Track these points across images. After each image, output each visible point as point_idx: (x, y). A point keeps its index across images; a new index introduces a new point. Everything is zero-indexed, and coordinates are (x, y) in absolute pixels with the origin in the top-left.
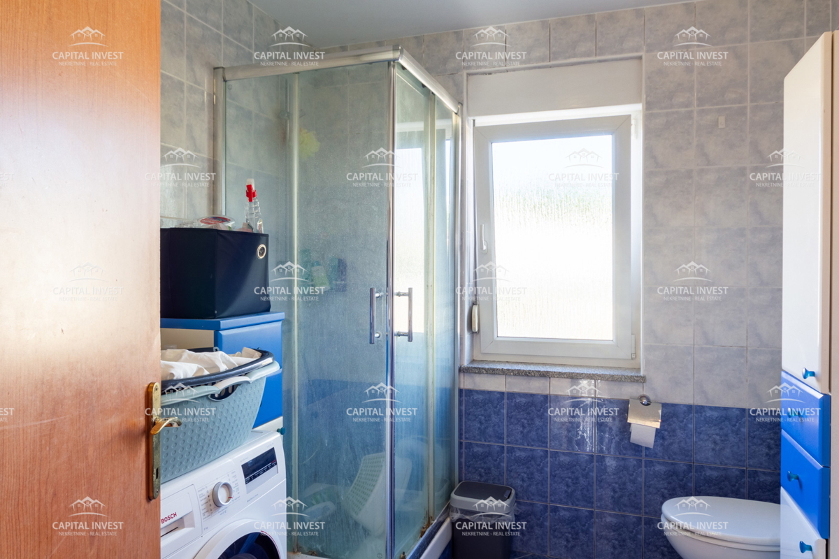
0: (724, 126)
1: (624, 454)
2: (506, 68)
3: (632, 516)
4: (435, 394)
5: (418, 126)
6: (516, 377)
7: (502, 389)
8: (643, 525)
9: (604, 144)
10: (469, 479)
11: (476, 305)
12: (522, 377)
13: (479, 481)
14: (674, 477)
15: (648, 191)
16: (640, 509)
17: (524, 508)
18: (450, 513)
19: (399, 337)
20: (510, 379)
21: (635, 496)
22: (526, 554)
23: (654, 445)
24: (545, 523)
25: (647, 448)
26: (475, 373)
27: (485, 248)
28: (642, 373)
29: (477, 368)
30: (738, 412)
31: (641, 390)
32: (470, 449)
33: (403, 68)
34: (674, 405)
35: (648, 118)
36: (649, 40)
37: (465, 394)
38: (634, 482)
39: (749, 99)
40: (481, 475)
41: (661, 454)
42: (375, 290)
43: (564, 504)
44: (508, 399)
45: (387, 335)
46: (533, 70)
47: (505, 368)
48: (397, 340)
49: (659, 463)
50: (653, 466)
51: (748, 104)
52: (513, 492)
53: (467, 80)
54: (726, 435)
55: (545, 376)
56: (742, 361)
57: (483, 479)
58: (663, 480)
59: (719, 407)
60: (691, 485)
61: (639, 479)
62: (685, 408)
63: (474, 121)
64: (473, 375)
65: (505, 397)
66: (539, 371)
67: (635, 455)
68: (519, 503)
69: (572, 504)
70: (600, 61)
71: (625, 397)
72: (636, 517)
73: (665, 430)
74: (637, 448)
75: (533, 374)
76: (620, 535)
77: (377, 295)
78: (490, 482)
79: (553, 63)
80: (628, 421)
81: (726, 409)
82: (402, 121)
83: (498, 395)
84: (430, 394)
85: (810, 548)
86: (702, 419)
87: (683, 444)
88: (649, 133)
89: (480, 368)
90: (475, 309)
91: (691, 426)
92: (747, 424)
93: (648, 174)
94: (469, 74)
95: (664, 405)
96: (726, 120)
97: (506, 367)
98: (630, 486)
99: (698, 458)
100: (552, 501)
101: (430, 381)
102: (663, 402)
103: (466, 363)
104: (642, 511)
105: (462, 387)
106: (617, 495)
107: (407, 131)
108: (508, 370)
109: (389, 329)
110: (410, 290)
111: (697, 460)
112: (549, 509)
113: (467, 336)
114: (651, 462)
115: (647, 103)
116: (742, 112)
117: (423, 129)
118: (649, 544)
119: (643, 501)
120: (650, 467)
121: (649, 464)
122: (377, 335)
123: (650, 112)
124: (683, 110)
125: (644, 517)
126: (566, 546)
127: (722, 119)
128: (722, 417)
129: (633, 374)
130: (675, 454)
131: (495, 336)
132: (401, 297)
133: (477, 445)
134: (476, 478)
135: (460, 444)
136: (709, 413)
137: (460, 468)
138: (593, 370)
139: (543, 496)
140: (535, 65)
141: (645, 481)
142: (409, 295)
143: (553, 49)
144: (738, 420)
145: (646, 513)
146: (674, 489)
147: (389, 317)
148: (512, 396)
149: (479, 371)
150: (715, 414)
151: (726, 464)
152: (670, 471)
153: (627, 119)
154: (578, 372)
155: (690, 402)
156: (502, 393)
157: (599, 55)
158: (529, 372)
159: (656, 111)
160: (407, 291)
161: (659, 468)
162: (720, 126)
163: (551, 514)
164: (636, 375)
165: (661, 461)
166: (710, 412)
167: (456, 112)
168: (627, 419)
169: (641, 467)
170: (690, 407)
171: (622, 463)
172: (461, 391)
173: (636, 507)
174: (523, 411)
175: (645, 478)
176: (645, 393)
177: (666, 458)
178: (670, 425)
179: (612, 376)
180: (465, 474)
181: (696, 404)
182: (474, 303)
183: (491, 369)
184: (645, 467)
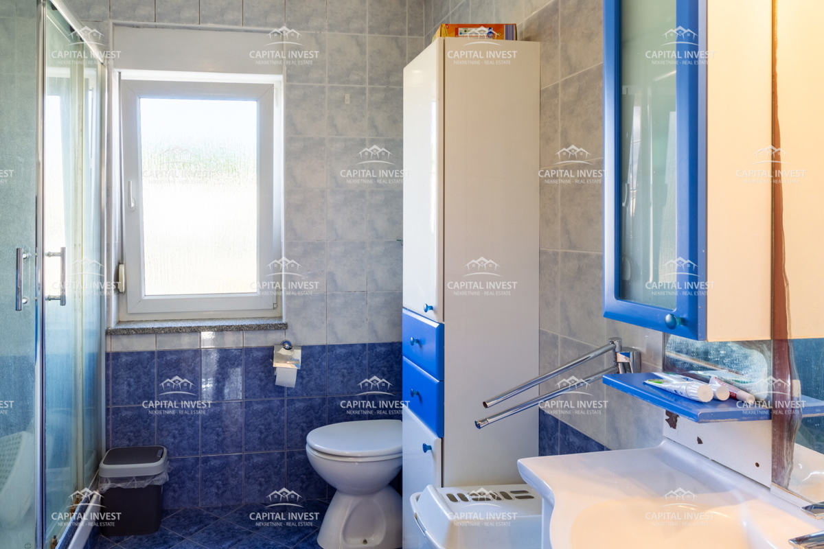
0: (349, 103)
1: (270, 397)
2: (155, 23)
3: (276, 452)
4: (84, 360)
5: (65, 73)
6: (166, 335)
7: (153, 348)
8: (286, 460)
9: (250, 108)
10: (117, 446)
11: (123, 264)
12: (173, 335)
13: (128, 446)
14: (312, 411)
15: (289, 155)
16: (284, 444)
17: (175, 465)
18: (99, 484)
19: (49, 302)
20: (160, 338)
21: (279, 434)
22: (178, 510)
23: (296, 384)
24: (197, 476)
25: (288, 388)
26: (124, 334)
27: (133, 205)
28: (284, 321)
29: (125, 329)
30: (360, 347)
31: (284, 336)
32: (117, 414)
33: (54, 8)
34: (311, 347)
35: (289, 89)
36: (289, 19)
37: (112, 357)
38: (277, 421)
39: (367, 82)
40: (130, 440)
41: (300, 392)
42: (23, 250)
43: (214, 453)
44: (158, 358)
45: (36, 300)
46: (182, 30)
47: (156, 327)
48: (48, 304)
49: (299, 400)
50: (294, 404)
51: (367, 86)
52: (165, 450)
53: (113, 30)
54: (352, 368)
55: (196, 332)
56: (364, 303)
57: (132, 443)
58: (302, 415)
59: (346, 345)
60: (325, 416)
61: (282, 418)
62: (320, 349)
63: (120, 73)
64: (120, 336)
65: (156, 355)
66: (190, 327)
67: (279, 396)
68: (171, 461)
69: (223, 452)
70: (246, 31)
71: (270, 344)
72: (280, 453)
73: (304, 370)
74: (280, 390)
75: (184, 330)
76: (266, 472)
77: (24, 256)
78: (140, 445)
79: (202, 25)
80: (274, 366)
81: (351, 345)
82: (52, 66)
83: (149, 355)
84: (79, 361)
85: (430, 448)
86: (333, 356)
87: (318, 381)
88: (288, 102)
89: (128, 329)
90: (122, 268)
91: (324, 364)
92: (367, 357)
93: (289, 140)
94: (115, 24)
95: (303, 348)
96: (351, 97)
97: (157, 325)
98: (274, 426)
99: (330, 391)
100: (203, 453)
101: (79, 347)
102: (302, 345)
103: (113, 326)
104: (285, 446)
105: (109, 350)
106: (263, 436)
107: (57, 76)
108: (159, 328)
109: (39, 293)
110: (63, 250)
111: (330, 393)
112: (200, 461)
113: (114, 296)
114: (293, 400)
115: (287, 75)
116: (362, 92)
117: (69, 76)
118: (290, 475)
119: (286, 437)
120: (292, 405)
121: (291, 402)
122: (24, 301)
123: (291, 83)
124: (317, 85)
125: (286, 451)
126: (217, 494)
127: (347, 97)
128: (348, 353)
129: (276, 322)
130: (312, 390)
131: (143, 295)
132: (52, 257)
133: (126, 409)
134: (124, 443)
135: (107, 410)
136: (338, 351)
137: (107, 435)
138: (240, 321)
139: (194, 449)
140: (185, 25)
141: (287, 418)
142: (62, 254)
143: (203, 13)
144: (360, 354)
145: (288, 447)
146: (311, 422)
147: (39, 281)
148: (162, 354)
149: (128, 332)
150: (343, 351)
151: (352, 393)
152: (308, 406)
153: (269, 88)
154: (227, 324)
155: (323, 342)
156: (153, 353)
157: (246, 25)
158: (181, 328)
159: (295, 83)
160: (59, 251)
161: (299, 405)
162: (346, 103)
163: (202, 465)
164: (279, 323)
165: (301, 398)
166: (339, 349)
167: (102, 61)
168: (272, 364)
169: (284, 406)
170: (323, 347)
171: (267, 405)
172: (107, 355)
173: (279, 444)
174: (174, 367)
175: (287, 416)
176: (288, 339)
177: (305, 395)
178: (307, 365)
179: (259, 326)
180: (113, 441)
181: (328, 344)
182: (120, 263)
183: (141, 329)
184: (288, 406)
